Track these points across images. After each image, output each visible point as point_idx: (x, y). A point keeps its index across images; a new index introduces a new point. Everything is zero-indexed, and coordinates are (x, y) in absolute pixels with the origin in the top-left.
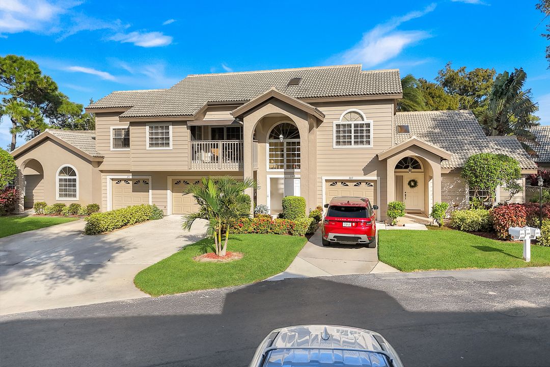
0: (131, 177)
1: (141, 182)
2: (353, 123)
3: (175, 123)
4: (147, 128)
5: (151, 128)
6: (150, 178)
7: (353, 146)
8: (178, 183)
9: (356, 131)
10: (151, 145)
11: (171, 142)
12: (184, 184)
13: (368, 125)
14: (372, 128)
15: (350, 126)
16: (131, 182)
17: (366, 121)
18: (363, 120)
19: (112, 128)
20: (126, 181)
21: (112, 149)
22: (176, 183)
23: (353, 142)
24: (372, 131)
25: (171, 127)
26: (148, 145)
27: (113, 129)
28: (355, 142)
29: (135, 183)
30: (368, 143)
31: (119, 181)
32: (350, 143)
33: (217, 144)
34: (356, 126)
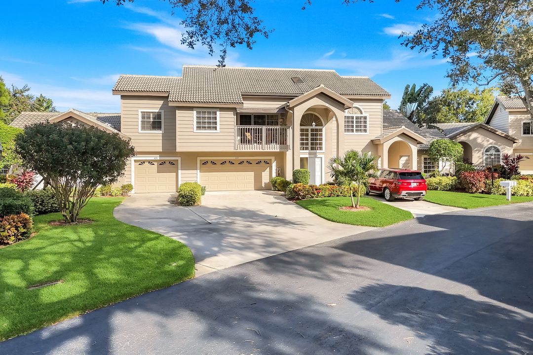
0: (158, 158)
1: (167, 163)
2: (355, 116)
3: (222, 109)
4: (195, 112)
5: (198, 113)
6: (179, 159)
7: (355, 133)
8: (205, 163)
9: (357, 122)
10: (198, 128)
11: (218, 126)
12: (211, 164)
13: (365, 118)
14: (368, 120)
15: (353, 118)
16: (156, 163)
17: (364, 115)
18: (361, 113)
19: (140, 110)
20: (150, 162)
21: (140, 131)
22: (203, 164)
23: (355, 130)
24: (368, 122)
25: (218, 113)
26: (195, 128)
27: (141, 112)
28: (356, 130)
29: (160, 164)
30: (365, 131)
31: (143, 162)
32: (353, 131)
33: (261, 129)
34: (357, 118)
